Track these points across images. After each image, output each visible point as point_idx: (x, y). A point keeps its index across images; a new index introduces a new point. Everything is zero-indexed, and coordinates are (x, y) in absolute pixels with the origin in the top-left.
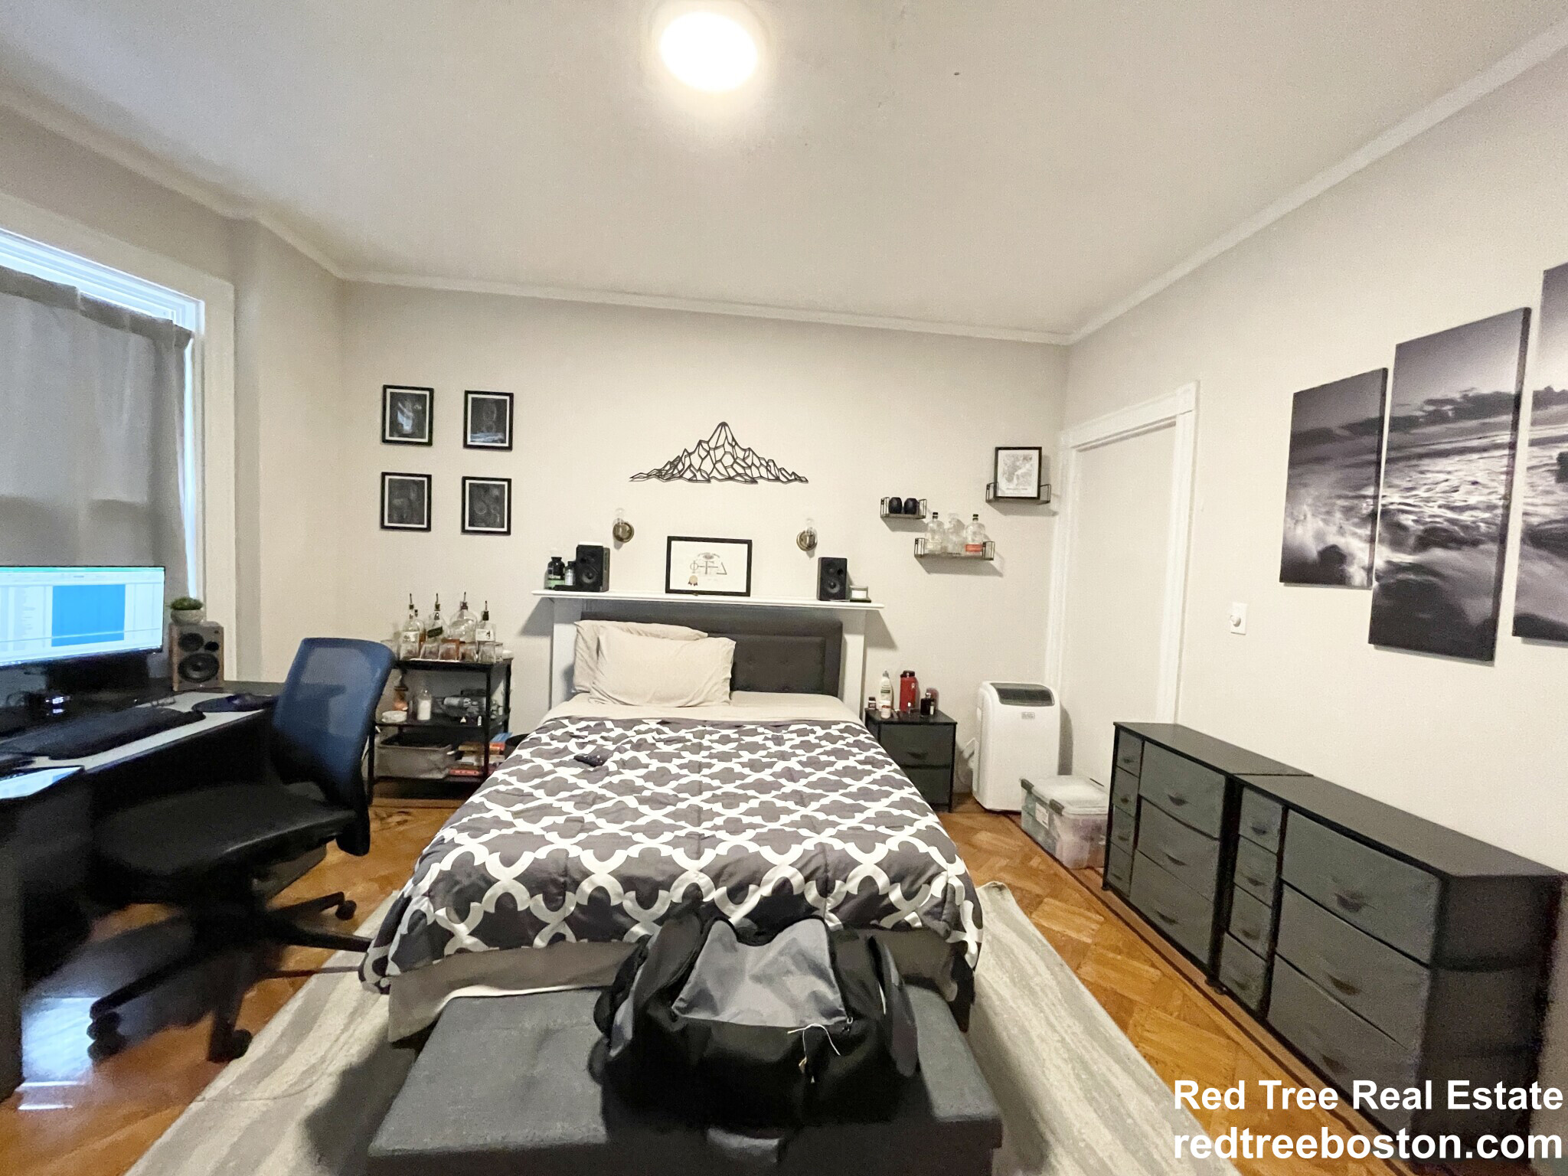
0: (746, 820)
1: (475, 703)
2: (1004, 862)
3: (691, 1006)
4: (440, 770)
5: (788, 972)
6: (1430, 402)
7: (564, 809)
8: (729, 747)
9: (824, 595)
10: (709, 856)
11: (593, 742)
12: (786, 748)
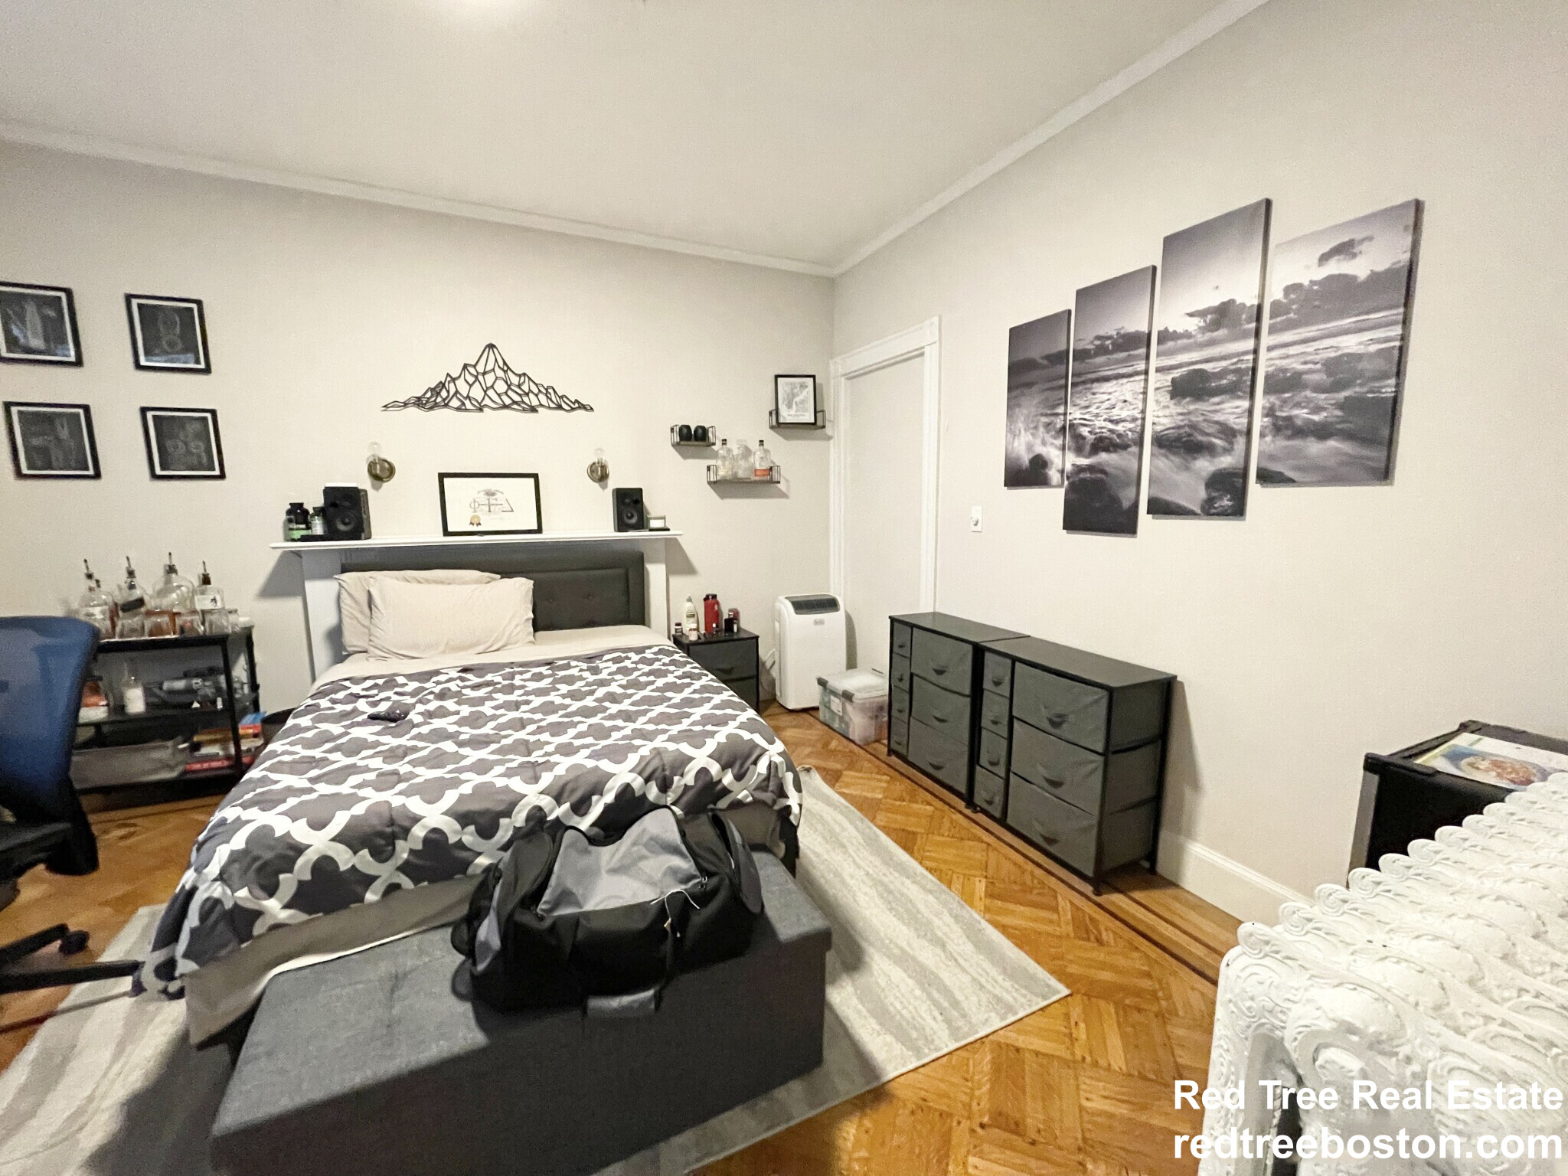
0: (577, 743)
1: (207, 684)
2: (808, 750)
3: (556, 904)
4: (171, 768)
5: (642, 858)
6: (1098, 338)
7: (371, 766)
8: (544, 683)
9: (621, 525)
10: (547, 779)
11: (388, 699)
12: (604, 675)
